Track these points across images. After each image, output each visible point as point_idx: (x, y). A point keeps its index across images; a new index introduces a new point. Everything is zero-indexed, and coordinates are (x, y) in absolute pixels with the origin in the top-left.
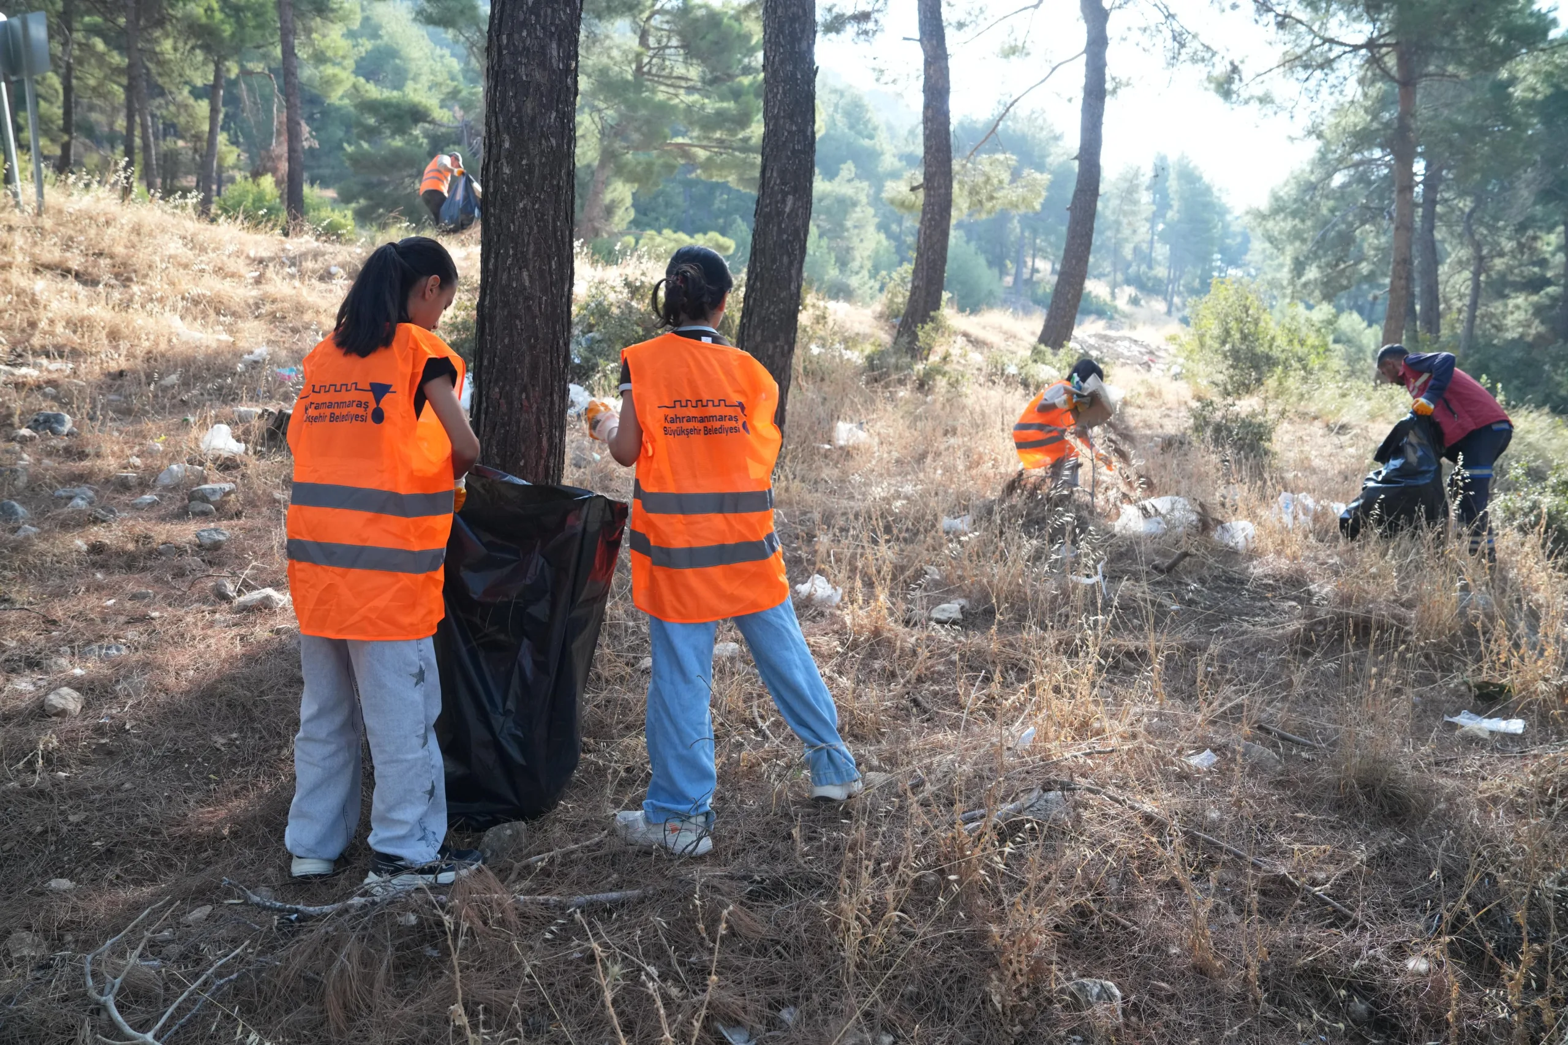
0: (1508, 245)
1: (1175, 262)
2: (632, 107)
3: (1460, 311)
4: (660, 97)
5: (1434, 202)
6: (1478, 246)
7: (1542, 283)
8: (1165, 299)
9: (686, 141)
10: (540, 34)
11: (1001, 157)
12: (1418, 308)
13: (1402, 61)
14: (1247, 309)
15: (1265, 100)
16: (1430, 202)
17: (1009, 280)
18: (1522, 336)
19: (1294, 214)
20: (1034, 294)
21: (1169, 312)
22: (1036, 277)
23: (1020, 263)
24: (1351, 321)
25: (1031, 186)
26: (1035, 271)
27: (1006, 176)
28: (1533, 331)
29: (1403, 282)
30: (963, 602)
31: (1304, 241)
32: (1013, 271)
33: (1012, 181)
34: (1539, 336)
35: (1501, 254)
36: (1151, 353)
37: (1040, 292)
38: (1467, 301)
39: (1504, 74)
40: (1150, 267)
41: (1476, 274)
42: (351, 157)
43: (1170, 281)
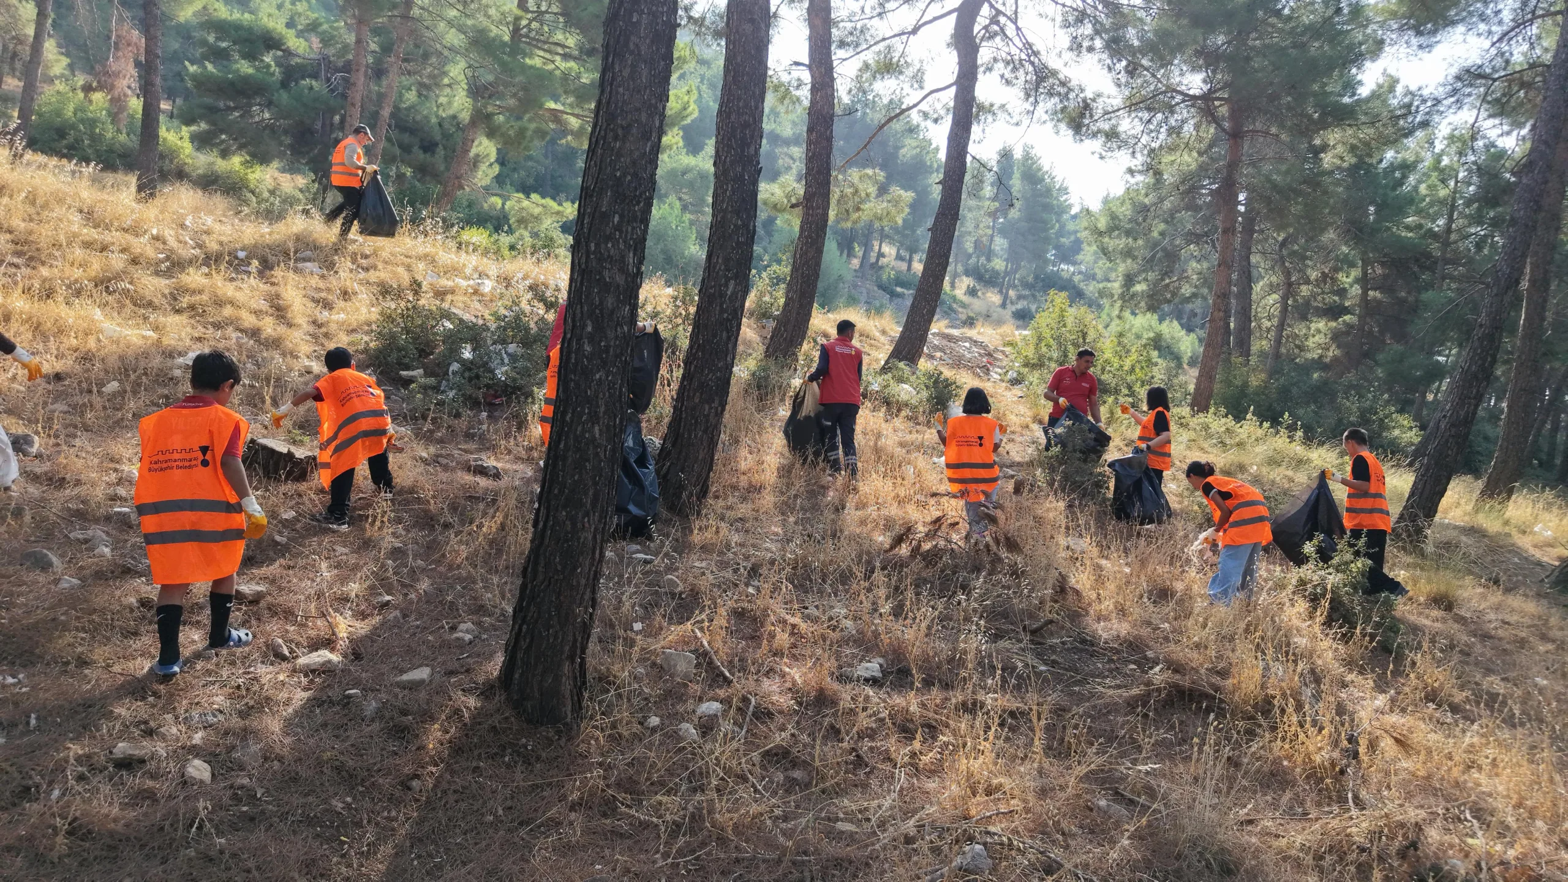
0: (1314, 275)
1: (1013, 256)
2: (505, 67)
3: (1268, 330)
4: (537, 62)
5: (1253, 231)
6: (1288, 274)
7: (1342, 310)
8: (1001, 292)
9: (559, 107)
10: (622, 246)
11: (870, 172)
12: (1232, 325)
13: (1234, 115)
14: (1084, 335)
15: (1112, 135)
16: (1249, 230)
17: (856, 263)
18: (1321, 357)
19: (1128, 233)
20: (879, 277)
21: (1003, 305)
22: (883, 261)
23: (867, 247)
24: (1171, 329)
25: (896, 202)
26: (881, 255)
27: (872, 190)
28: (1331, 354)
29: (1221, 314)
30: (881, 660)
31: (1134, 258)
32: (861, 254)
33: (878, 196)
34: (1335, 359)
35: (1307, 282)
36: (990, 355)
37: (885, 277)
38: (1275, 322)
39: (1317, 142)
40: (989, 260)
41: (1284, 299)
42: (194, 77)
43: (1006, 273)
